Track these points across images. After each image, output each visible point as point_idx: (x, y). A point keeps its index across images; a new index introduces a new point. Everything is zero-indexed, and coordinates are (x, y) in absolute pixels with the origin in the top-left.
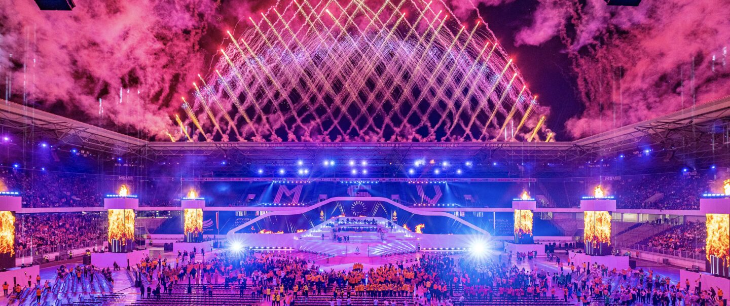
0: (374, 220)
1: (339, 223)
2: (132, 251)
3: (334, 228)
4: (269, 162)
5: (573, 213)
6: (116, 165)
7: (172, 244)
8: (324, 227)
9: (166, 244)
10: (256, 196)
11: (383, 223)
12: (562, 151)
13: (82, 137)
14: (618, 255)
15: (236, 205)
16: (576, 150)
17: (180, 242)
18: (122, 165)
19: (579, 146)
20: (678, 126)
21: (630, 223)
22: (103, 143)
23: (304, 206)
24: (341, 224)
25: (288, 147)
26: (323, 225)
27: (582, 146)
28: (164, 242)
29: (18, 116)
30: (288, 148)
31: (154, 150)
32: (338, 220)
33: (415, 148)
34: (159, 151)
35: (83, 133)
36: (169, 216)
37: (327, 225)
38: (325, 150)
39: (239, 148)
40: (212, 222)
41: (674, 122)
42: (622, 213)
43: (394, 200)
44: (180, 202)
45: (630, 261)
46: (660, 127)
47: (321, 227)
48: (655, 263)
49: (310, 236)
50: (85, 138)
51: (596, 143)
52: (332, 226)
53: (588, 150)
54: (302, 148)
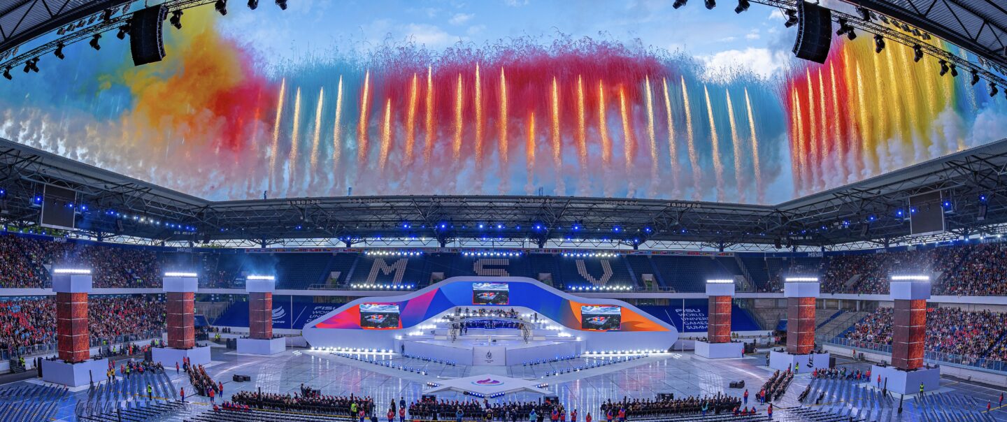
0: (512, 310)
1: (462, 315)
2: (192, 348)
3: (454, 322)
4: (360, 224)
5: (776, 299)
6: (175, 233)
7: (235, 340)
8: (438, 321)
9: (228, 340)
10: (342, 274)
11: (528, 315)
12: (763, 217)
13: (145, 200)
14: (819, 352)
15: (314, 287)
16: (777, 217)
17: (244, 337)
18: (181, 232)
19: (780, 212)
20: (869, 196)
22: (164, 205)
23: (410, 290)
24: (463, 318)
25: (388, 202)
26: (437, 318)
27: (784, 212)
29: (94, 181)
30: (388, 205)
31: (217, 212)
32: (460, 311)
33: (574, 205)
34: (222, 213)
35: (147, 194)
36: (231, 302)
37: (444, 318)
38: (442, 207)
39: (321, 205)
40: (283, 311)
41: (866, 191)
43: (544, 282)
44: (244, 282)
45: (830, 358)
46: (855, 195)
47: (435, 321)
49: (418, 333)
50: (147, 201)
51: (797, 209)
53: (790, 217)
54: (408, 204)
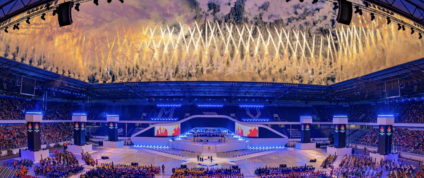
0: (219, 129)
2: (84, 145)
3: (195, 134)
4: (155, 93)
5: (329, 125)
6: (77, 97)
7: (102, 142)
8: (188, 134)
10: (147, 114)
11: (226, 132)
12: (324, 90)
14: (348, 147)
15: (136, 119)
16: (330, 90)
17: (106, 140)
18: (80, 97)
20: (369, 81)
21: (353, 130)
22: (72, 85)
23: (176, 121)
24: (198, 132)
25: (167, 84)
26: (187, 133)
28: (98, 140)
31: (95, 88)
32: (197, 130)
33: (245, 85)
35: (65, 81)
36: (101, 126)
37: (190, 133)
38: (189, 86)
39: (138, 85)
41: (367, 79)
42: (350, 125)
43: (232, 117)
44: (106, 118)
45: (352, 150)
46: (362, 81)
47: (187, 134)
48: (361, 150)
50: (65, 84)
51: (338, 87)
52: (193, 133)
53: (335, 90)
54: (175, 85)
